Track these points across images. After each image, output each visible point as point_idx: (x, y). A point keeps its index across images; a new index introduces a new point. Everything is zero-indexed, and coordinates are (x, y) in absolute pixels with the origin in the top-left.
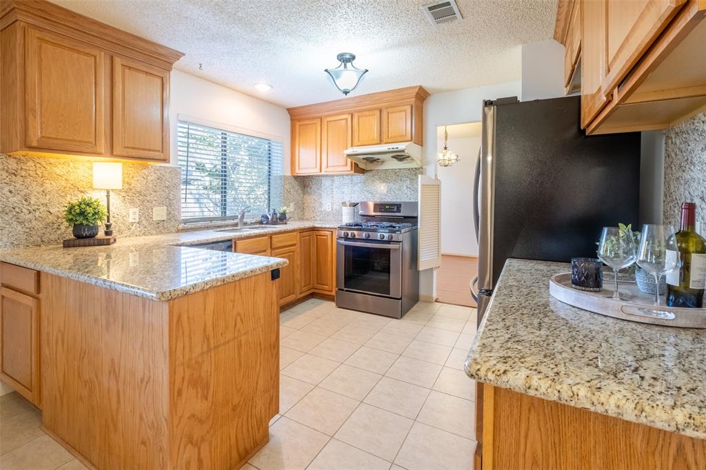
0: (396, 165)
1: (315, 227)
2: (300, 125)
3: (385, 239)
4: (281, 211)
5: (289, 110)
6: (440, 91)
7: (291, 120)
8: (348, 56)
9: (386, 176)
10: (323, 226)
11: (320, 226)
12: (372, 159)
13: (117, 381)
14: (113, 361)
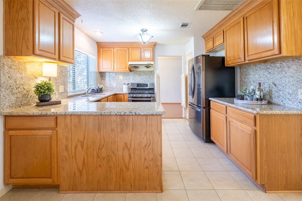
0: (145, 69)
1: (116, 94)
2: (103, 50)
3: (149, 96)
4: (101, 87)
5: (97, 43)
7: (98, 47)
8: (145, 30)
9: (140, 73)
10: (120, 93)
11: (119, 93)
12: (136, 67)
13: (129, 150)
14: (126, 144)
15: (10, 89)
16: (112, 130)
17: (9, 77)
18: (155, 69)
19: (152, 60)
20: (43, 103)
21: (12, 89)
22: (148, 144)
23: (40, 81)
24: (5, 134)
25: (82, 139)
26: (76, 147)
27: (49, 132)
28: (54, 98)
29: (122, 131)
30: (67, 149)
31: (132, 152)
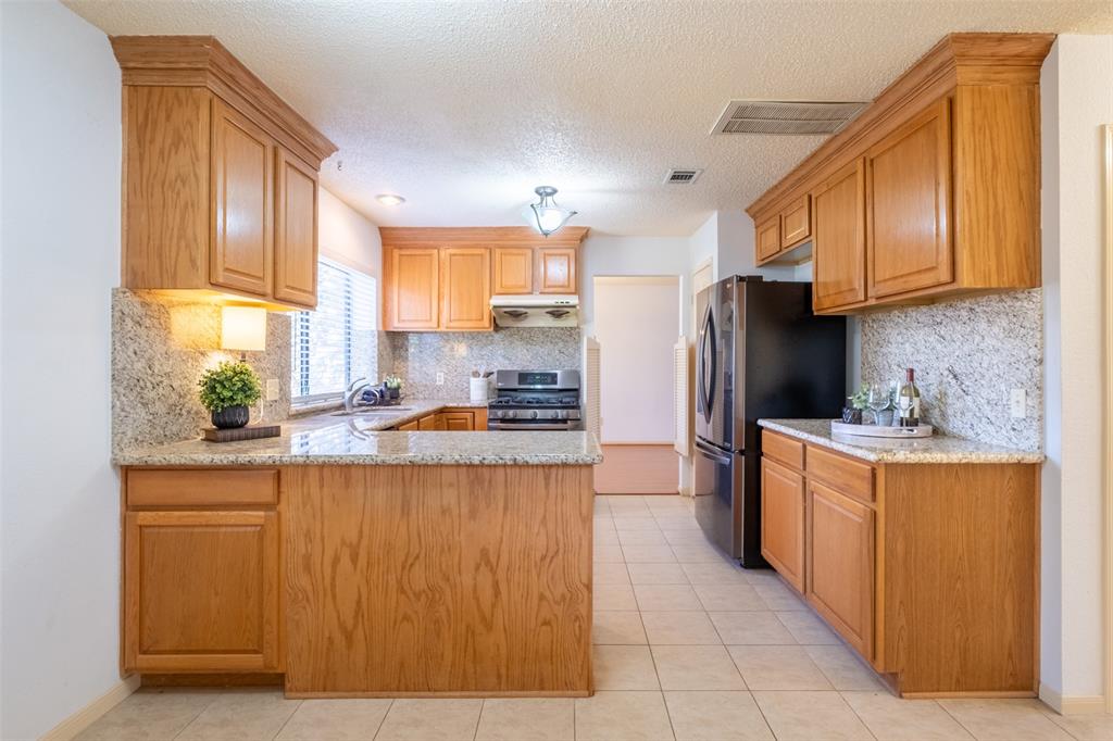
0: (549, 322)
1: (447, 408)
2: (401, 255)
3: (560, 417)
4: (395, 385)
5: (382, 230)
6: (601, 234)
7: (384, 245)
8: (549, 191)
9: (530, 336)
10: (461, 405)
11: (455, 405)
12: (516, 314)
13: (493, 571)
14: (484, 553)
15: (138, 389)
16: (444, 512)
17: (135, 353)
18: (585, 322)
19: (572, 289)
20: (228, 433)
21: (142, 388)
22: (550, 555)
23: (215, 363)
24: (124, 521)
25: (353, 536)
26: (336, 560)
27: (257, 516)
28: (257, 417)
29: (473, 514)
30: (308, 568)
31: (501, 575)
